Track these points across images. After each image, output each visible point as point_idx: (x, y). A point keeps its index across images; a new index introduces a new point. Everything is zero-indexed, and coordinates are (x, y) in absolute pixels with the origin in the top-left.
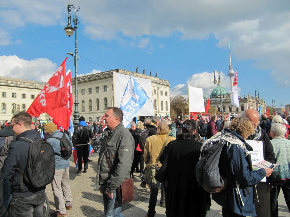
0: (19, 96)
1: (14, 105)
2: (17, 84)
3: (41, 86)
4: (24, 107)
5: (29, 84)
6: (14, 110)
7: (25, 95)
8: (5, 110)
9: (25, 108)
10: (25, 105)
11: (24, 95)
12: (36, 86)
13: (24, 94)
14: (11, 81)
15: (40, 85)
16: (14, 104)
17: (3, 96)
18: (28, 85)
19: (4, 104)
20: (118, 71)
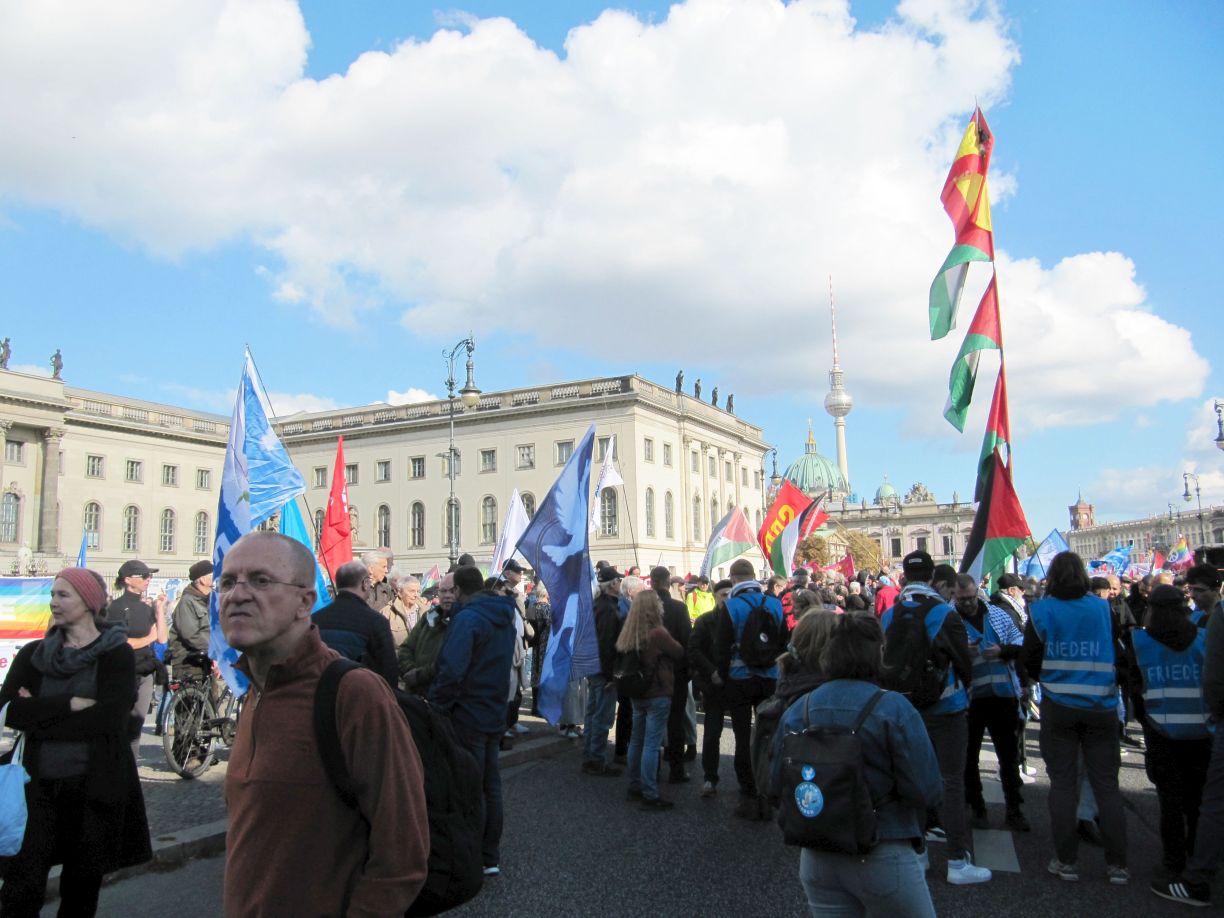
0: (152, 473)
1: (130, 512)
2: (147, 423)
4: (168, 522)
5: (191, 423)
6: (129, 536)
7: (174, 468)
8: (96, 535)
9: (171, 526)
10: (172, 513)
11: (171, 472)
12: (219, 434)
13: (169, 467)
14: (125, 407)
16: (131, 507)
17: (90, 472)
18: (187, 429)
19: (94, 507)
20: (625, 383)
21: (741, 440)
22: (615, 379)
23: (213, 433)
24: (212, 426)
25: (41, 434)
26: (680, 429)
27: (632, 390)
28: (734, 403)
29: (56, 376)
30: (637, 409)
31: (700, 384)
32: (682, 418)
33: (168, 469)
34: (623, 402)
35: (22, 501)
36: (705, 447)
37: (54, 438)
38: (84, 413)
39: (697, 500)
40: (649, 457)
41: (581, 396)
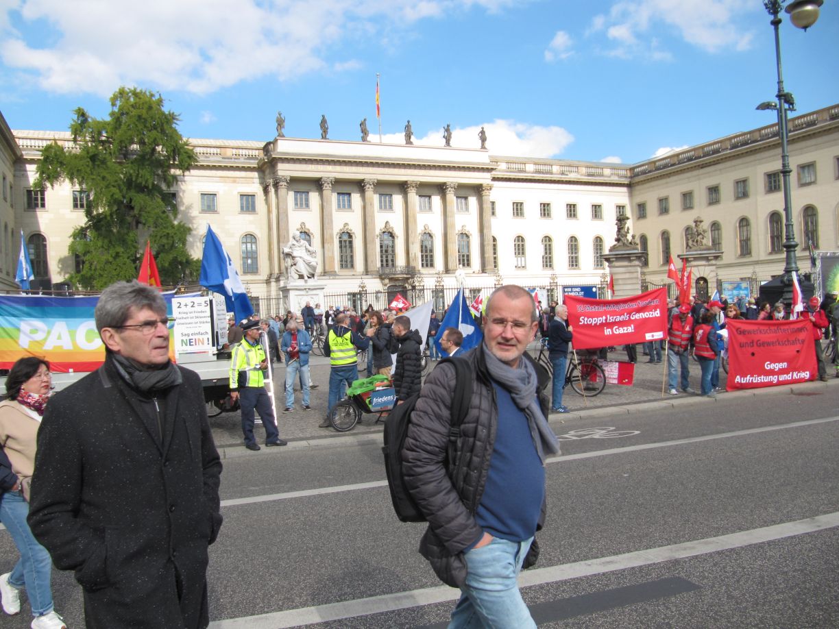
1: (546, 241)
2: (552, 173)
3: (618, 175)
5: (583, 170)
6: (546, 258)
7: (574, 205)
8: (523, 259)
9: (576, 249)
10: (576, 240)
11: (572, 209)
12: (606, 176)
14: (535, 164)
15: (616, 172)
16: (546, 237)
17: (515, 214)
18: (582, 175)
19: (520, 239)
23: (602, 175)
24: (599, 171)
25: (478, 190)
29: (483, 147)
33: (570, 207)
35: (470, 237)
37: (486, 191)
38: (507, 172)
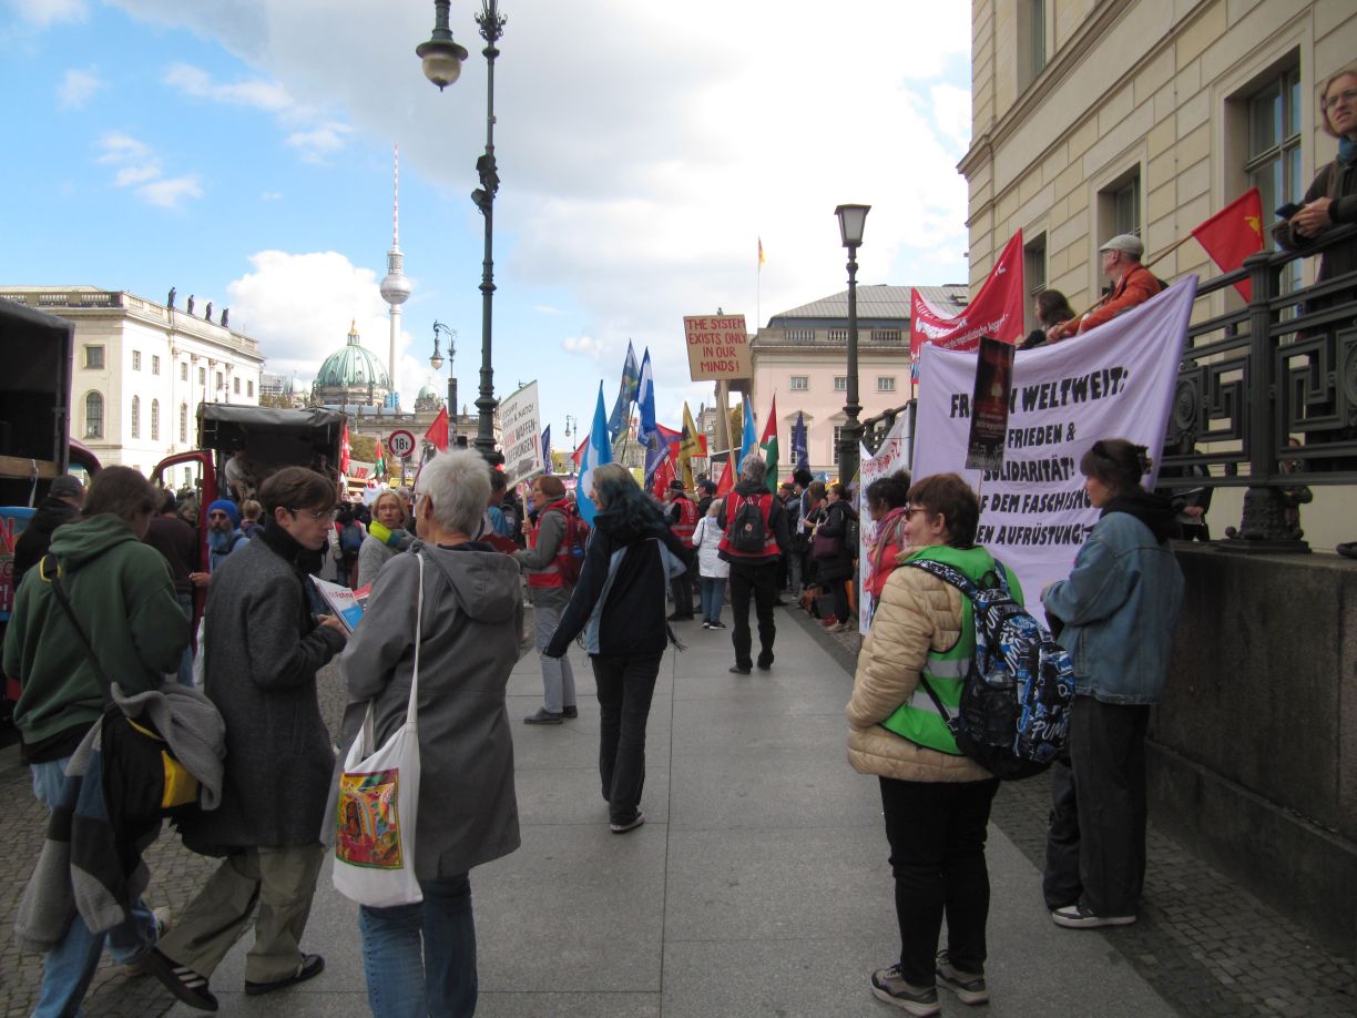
20: (115, 298)
21: (233, 351)
22: (106, 293)
26: (169, 342)
27: (122, 305)
28: (229, 318)
30: (126, 324)
31: (194, 300)
32: (171, 332)
34: (112, 316)
36: (194, 358)
39: (184, 407)
40: (137, 366)
41: (70, 305)
